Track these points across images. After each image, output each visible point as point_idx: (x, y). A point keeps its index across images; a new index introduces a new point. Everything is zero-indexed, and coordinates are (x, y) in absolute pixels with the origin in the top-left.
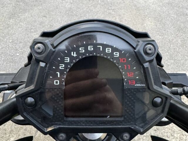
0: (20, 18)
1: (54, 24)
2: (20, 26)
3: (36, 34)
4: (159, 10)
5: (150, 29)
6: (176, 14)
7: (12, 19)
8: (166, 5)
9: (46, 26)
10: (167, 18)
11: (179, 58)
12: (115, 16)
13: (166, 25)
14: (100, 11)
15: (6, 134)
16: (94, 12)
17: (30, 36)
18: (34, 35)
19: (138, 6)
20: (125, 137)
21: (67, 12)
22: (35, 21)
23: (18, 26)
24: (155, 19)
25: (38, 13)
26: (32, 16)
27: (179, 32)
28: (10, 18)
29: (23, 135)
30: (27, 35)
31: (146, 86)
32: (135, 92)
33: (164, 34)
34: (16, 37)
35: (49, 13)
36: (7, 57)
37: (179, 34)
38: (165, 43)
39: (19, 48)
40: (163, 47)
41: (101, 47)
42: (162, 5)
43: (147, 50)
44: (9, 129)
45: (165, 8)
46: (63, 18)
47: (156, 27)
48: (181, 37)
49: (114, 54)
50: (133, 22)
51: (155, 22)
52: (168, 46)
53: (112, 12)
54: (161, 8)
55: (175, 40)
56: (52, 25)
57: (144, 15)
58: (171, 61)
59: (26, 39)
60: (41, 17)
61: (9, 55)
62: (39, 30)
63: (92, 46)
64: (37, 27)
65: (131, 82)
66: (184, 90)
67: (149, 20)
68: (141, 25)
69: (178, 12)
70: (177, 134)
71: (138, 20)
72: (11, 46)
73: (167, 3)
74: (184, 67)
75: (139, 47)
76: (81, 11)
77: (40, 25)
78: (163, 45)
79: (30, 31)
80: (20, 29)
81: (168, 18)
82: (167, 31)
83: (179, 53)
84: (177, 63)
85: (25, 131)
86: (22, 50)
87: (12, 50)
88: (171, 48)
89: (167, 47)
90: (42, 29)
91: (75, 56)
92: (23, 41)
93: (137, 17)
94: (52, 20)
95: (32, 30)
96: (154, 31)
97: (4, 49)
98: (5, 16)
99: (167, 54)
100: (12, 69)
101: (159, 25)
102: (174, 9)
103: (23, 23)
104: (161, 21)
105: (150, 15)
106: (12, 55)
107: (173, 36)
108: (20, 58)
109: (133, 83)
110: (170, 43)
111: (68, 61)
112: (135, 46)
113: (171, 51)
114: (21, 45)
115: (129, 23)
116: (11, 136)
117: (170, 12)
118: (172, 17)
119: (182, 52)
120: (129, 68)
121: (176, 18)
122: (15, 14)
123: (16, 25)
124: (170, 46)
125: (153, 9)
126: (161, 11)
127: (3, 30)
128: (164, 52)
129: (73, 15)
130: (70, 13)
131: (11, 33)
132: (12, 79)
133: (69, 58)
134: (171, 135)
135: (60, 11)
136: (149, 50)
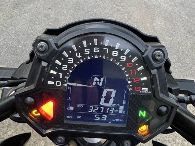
0: (24, 9)
1: (59, 17)
2: (24, 18)
3: (41, 27)
4: (170, 10)
5: (159, 29)
6: (187, 15)
7: (16, 10)
8: (177, 5)
9: (51, 18)
10: (177, 19)
11: (187, 61)
12: (124, 13)
13: (176, 26)
14: (109, 7)
15: (3, 127)
16: (102, 8)
17: (33, 28)
18: (39, 27)
19: (148, 4)
20: (126, 145)
21: (74, 6)
22: (40, 13)
23: (22, 17)
24: (165, 19)
25: (44, 5)
26: (37, 7)
27: (190, 34)
28: (14, 8)
29: (21, 130)
30: (31, 27)
31: (151, 94)
32: (140, 99)
33: (173, 36)
34: (20, 29)
35: (55, 5)
36: (8, 49)
37: (189, 36)
38: (174, 45)
39: (22, 40)
40: (171, 49)
41: (108, 49)
42: (173, 5)
43: (156, 56)
44: (7, 123)
45: (176, 8)
46: (70, 12)
47: (165, 27)
48: (191, 40)
49: (121, 58)
50: (142, 20)
51: (165, 22)
52: (177, 47)
53: (121, 8)
54: (172, 8)
55: (184, 43)
56: (57, 18)
57: (154, 14)
58: (179, 64)
59: (30, 31)
60: (46, 9)
61: (11, 46)
62: (43, 22)
63: (98, 48)
64: (41, 19)
65: (136, 88)
66: (191, 99)
67: (159, 19)
68: (151, 24)
69: (190, 13)
70: (178, 139)
71: (148, 18)
72: (13, 38)
73: (179, 3)
74: (192, 71)
75: (147, 52)
76: (88, 6)
77: (45, 17)
78: (171, 47)
79: (34, 23)
80: (23, 20)
81: (179, 19)
82: (177, 33)
83: (188, 56)
84: (184, 67)
85: (23, 126)
86: (24, 43)
87: (14, 41)
88: (179, 50)
89: (176, 49)
90: (47, 22)
91: (79, 57)
92: (26, 33)
93: (147, 16)
94: (57, 13)
95: (36, 22)
96: (163, 32)
97: (6, 40)
98: (8, 5)
99: (176, 56)
100: (13, 62)
101: (169, 25)
102: (186, 9)
103: (27, 14)
104: (171, 21)
105: (161, 15)
106: (14, 47)
107: (182, 38)
108: (22, 51)
109: (139, 90)
110: (179, 45)
111: (71, 62)
112: (143, 51)
113: (179, 54)
114: (24, 37)
115: (137, 21)
116: (8, 130)
117: (181, 13)
118: (183, 18)
119: (191, 56)
120: (135, 74)
121: (188, 19)
122: (19, 4)
123: (20, 16)
124: (179, 49)
125: (164, 8)
126: (172, 11)
127: (6, 21)
128: (172, 54)
129: (80, 9)
130: (77, 7)
131: (14, 24)
132: (13, 75)
133: (72, 59)
134: (173, 140)
135: (66, 4)
136: (158, 56)
